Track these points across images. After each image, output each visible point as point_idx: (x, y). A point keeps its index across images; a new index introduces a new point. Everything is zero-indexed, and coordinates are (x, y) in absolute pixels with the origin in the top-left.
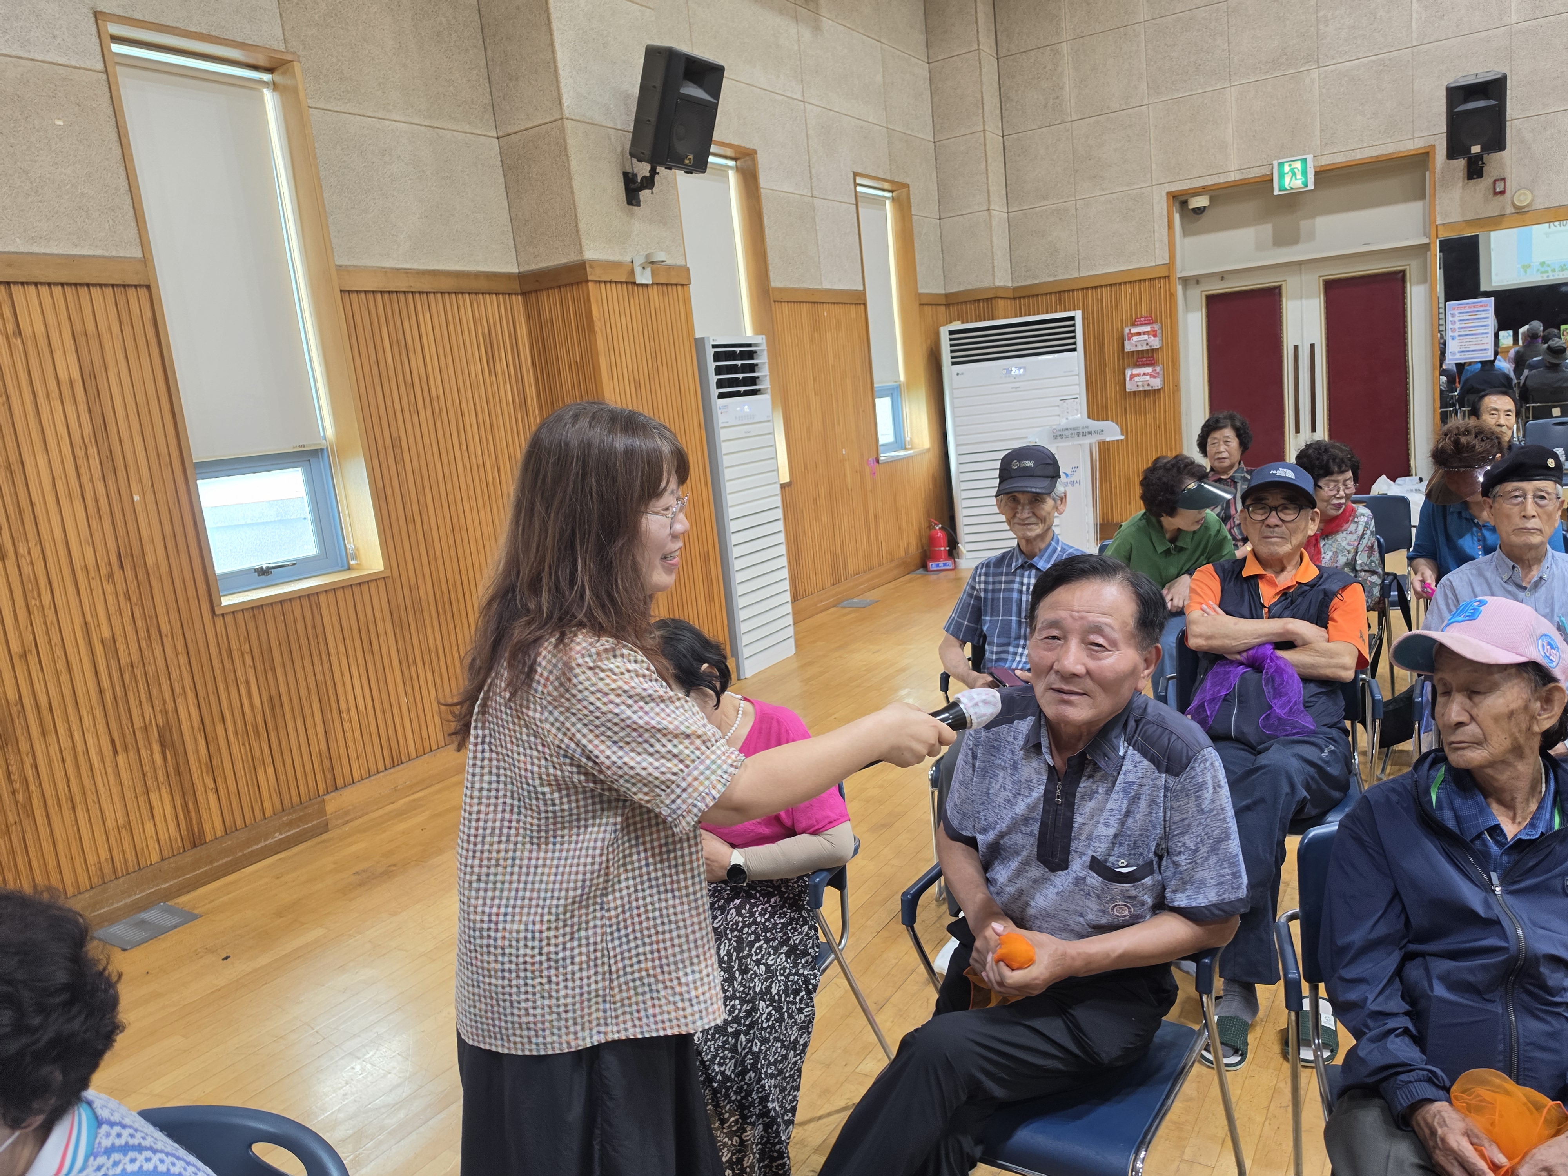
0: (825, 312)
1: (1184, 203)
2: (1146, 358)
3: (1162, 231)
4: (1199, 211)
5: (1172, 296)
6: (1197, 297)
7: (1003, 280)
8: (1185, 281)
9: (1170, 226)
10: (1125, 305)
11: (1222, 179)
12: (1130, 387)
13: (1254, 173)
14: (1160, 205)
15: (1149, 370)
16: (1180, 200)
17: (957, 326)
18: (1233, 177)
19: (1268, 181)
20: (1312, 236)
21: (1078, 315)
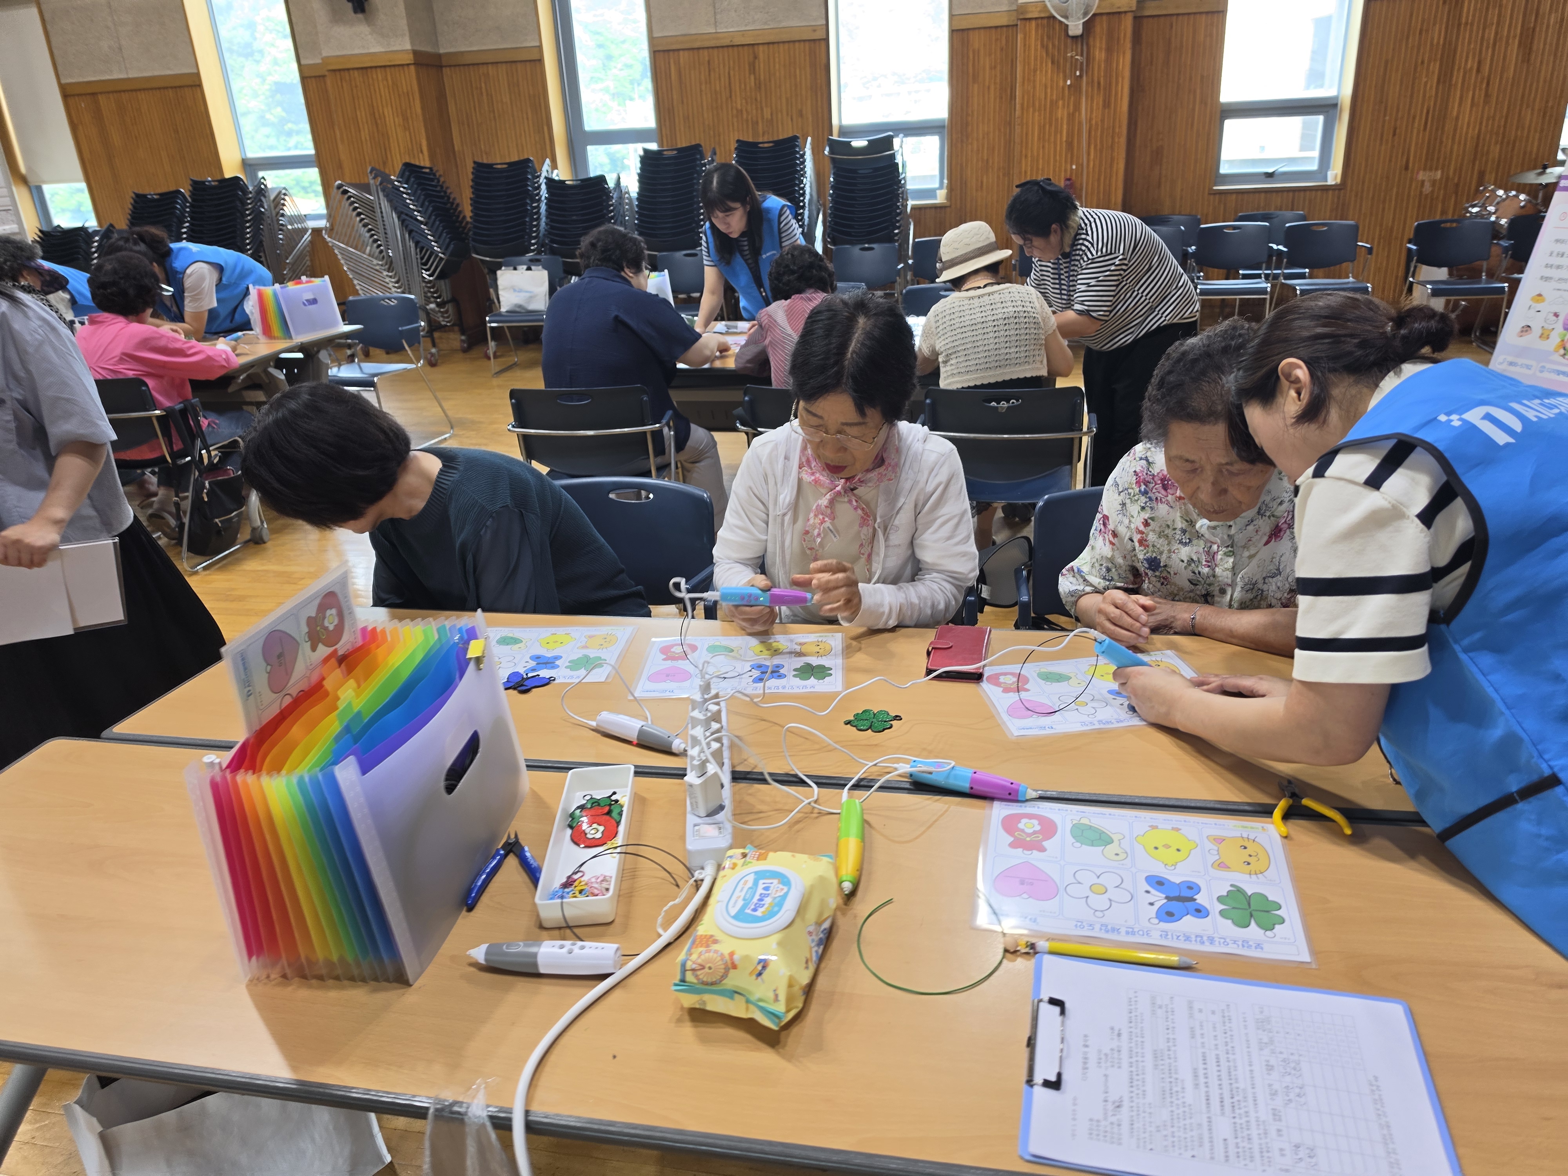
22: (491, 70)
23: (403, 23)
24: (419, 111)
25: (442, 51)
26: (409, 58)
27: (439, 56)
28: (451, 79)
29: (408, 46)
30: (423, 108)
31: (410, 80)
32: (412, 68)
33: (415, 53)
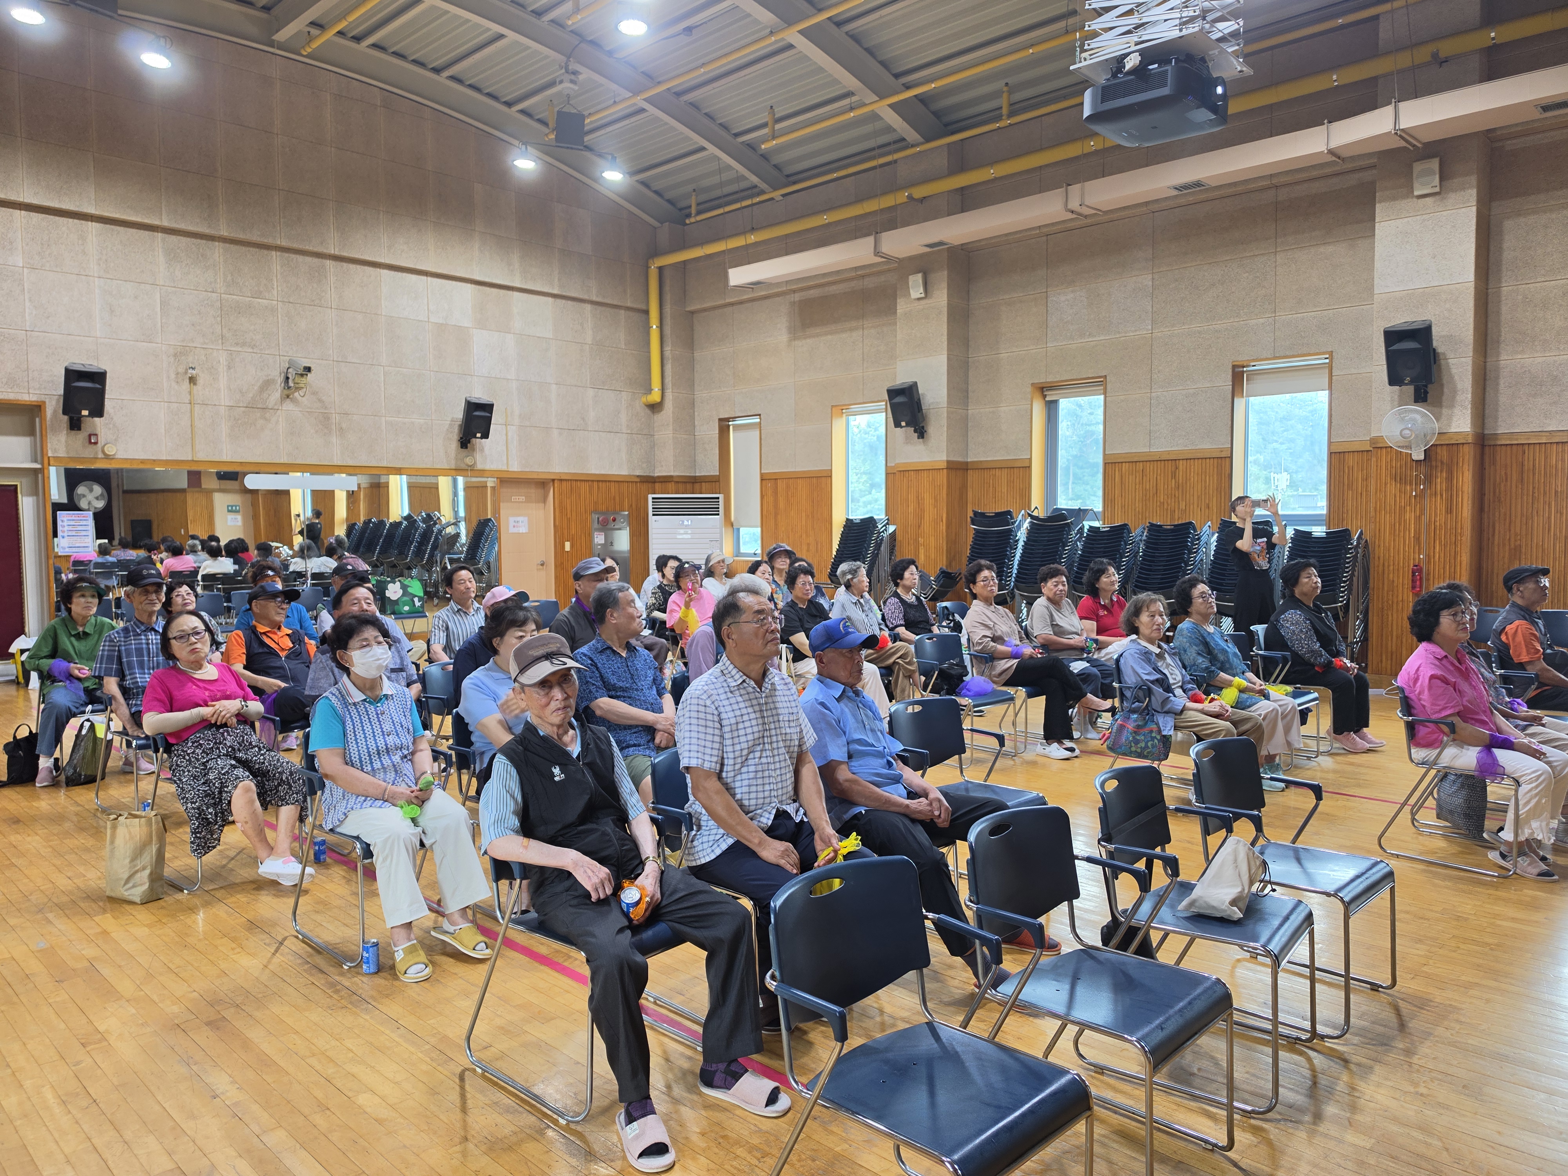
22: (998, 472)
23: (944, 444)
24: (945, 496)
25: (969, 460)
26: (944, 465)
27: (967, 463)
28: (972, 477)
29: (945, 458)
30: (947, 495)
31: (942, 478)
32: (945, 471)
33: (948, 462)
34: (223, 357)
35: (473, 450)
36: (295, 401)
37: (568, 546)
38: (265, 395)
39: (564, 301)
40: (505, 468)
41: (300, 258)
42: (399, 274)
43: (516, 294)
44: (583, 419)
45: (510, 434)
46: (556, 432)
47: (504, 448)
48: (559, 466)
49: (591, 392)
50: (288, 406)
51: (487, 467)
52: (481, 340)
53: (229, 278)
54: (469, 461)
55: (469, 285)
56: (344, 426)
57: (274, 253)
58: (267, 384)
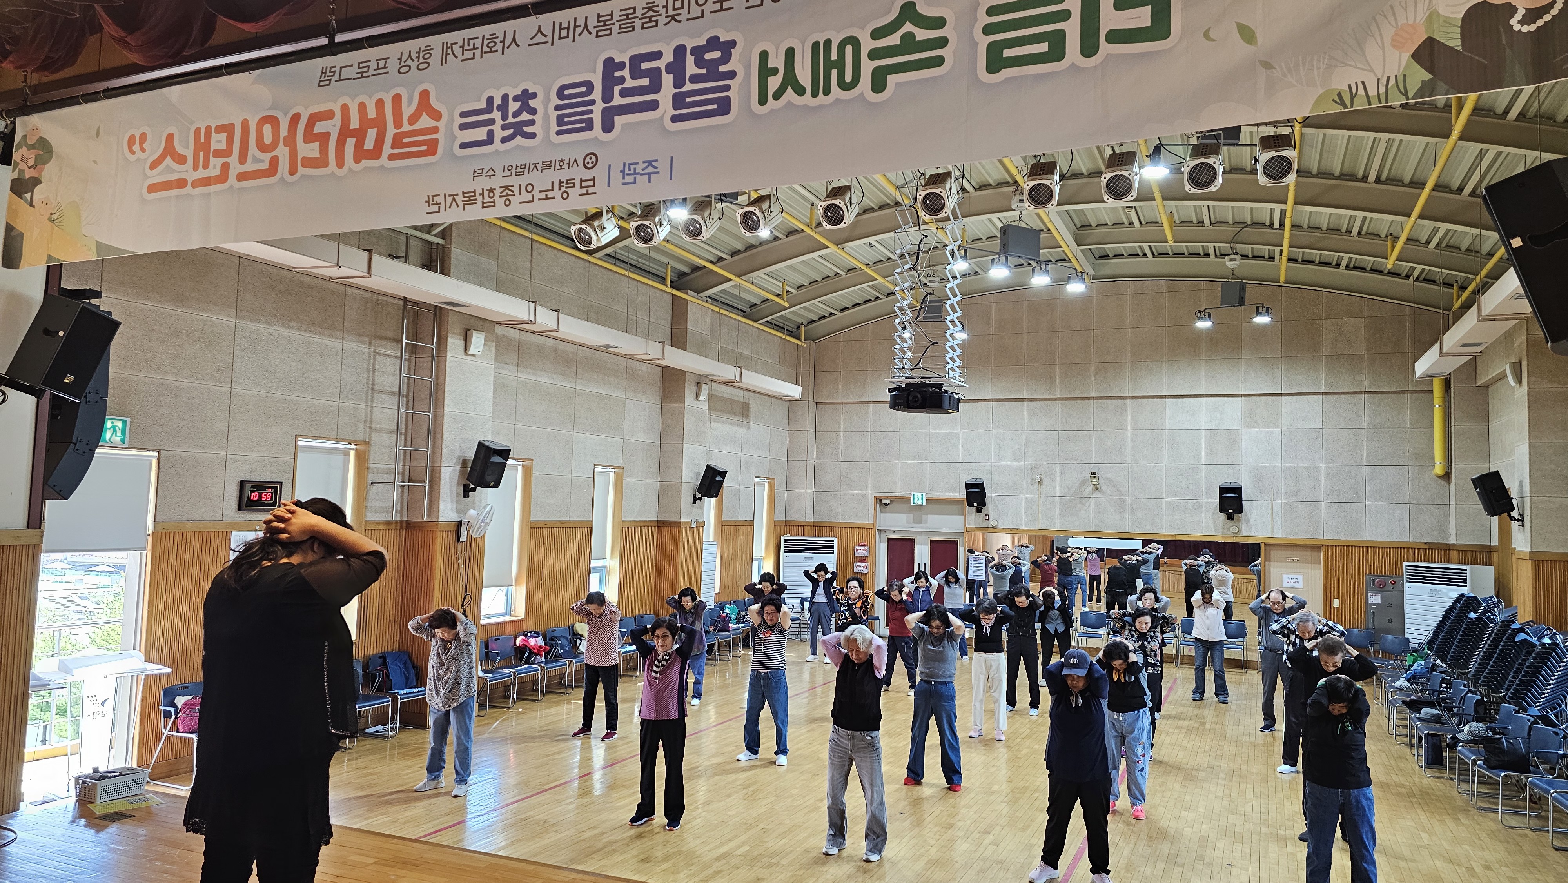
0: (739, 529)
1: (881, 501)
2: (862, 559)
3: (872, 511)
4: (887, 505)
5: (874, 536)
6: (885, 538)
7: (809, 518)
8: (880, 531)
9: (875, 509)
10: (856, 536)
11: (894, 495)
12: (855, 570)
13: (905, 495)
14: (872, 501)
15: (863, 565)
16: (879, 500)
17: (788, 537)
18: (898, 495)
19: (908, 500)
20: (926, 522)
21: (835, 540)
34: (1058, 468)
35: (1239, 520)
36: (1102, 492)
37: (1336, 603)
38: (1083, 489)
39: (1336, 396)
40: (1270, 535)
41: (1109, 401)
42: (1181, 400)
43: (1284, 398)
44: (1357, 493)
45: (1275, 509)
46: (1325, 505)
47: (1270, 519)
48: (1325, 535)
49: (1367, 470)
50: (1097, 495)
51: (1252, 534)
52: (1247, 438)
53: (1064, 421)
54: (1234, 530)
55: (1240, 398)
56: (1134, 506)
57: (1092, 401)
58: (1084, 482)
